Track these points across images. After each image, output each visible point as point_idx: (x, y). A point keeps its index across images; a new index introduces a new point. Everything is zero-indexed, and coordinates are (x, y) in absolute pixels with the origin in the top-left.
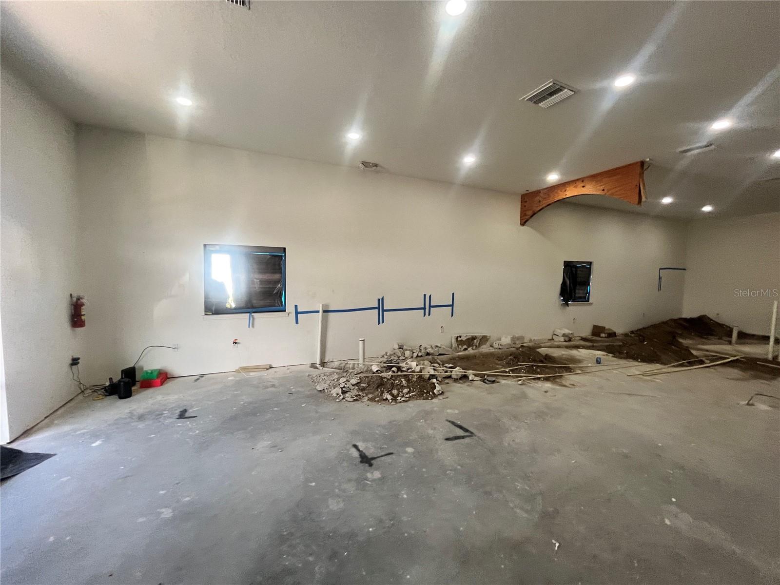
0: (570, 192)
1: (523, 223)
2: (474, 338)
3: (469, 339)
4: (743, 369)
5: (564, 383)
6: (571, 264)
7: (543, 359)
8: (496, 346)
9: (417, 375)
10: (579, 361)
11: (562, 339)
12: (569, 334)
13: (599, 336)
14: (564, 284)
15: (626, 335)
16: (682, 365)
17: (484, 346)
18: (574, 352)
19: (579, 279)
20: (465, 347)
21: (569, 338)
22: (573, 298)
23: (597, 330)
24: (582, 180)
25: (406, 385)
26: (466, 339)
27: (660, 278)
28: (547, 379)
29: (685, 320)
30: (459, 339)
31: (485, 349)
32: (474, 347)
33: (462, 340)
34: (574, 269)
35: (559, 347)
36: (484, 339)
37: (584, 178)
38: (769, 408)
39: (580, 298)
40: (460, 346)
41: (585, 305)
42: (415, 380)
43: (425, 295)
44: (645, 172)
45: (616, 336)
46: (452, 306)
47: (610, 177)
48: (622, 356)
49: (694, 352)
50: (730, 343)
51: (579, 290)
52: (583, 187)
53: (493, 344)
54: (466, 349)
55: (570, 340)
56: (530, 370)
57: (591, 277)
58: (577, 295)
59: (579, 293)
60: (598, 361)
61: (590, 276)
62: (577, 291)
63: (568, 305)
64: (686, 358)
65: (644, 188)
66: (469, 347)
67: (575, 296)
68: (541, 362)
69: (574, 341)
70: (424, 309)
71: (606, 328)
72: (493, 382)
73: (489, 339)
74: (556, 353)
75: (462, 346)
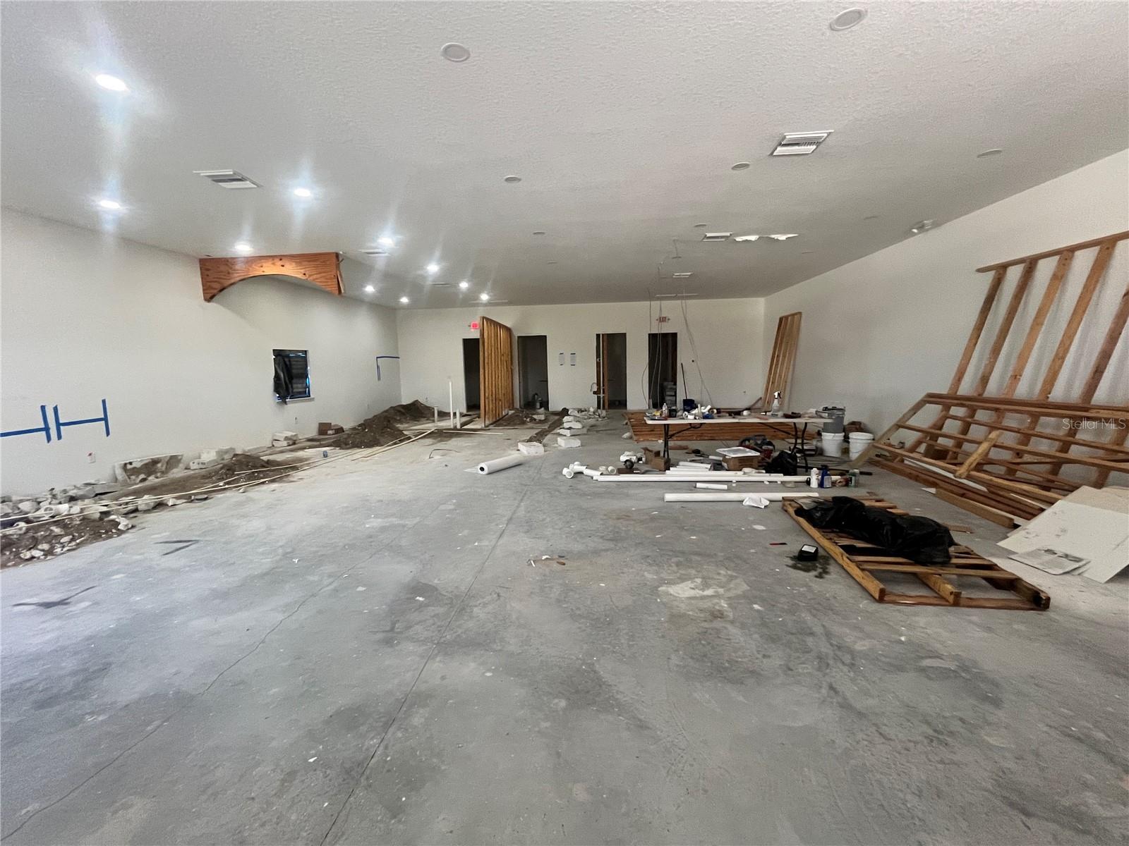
0: (269, 269)
1: (210, 298)
2: (155, 462)
3: (146, 464)
4: (435, 438)
5: (292, 479)
6: (283, 354)
7: (265, 465)
8: (193, 466)
9: (78, 517)
10: (307, 459)
11: (285, 443)
12: (292, 436)
13: (326, 434)
14: (277, 377)
15: (354, 429)
16: (395, 444)
17: (175, 470)
18: (300, 454)
19: (294, 371)
20: (142, 476)
21: (293, 442)
22: (291, 394)
23: (323, 428)
24: (281, 258)
25: (63, 533)
26: (142, 465)
27: (378, 367)
28: (273, 481)
29: (403, 407)
30: (129, 467)
31: (177, 473)
32: (159, 475)
33: (135, 468)
34: (286, 360)
35: (282, 452)
36: (173, 461)
37: (284, 256)
38: (440, 457)
39: (300, 393)
40: (133, 477)
41: (306, 401)
42: (78, 523)
43: (43, 408)
44: (341, 264)
45: (343, 431)
46: (105, 419)
47: (309, 261)
48: (348, 446)
49: (405, 432)
50: (434, 421)
51: (297, 384)
52: (283, 266)
53: (189, 464)
54: (144, 480)
55: (294, 444)
56: (251, 477)
57: (309, 368)
58: (294, 390)
59: (297, 388)
60: (325, 455)
61: (307, 367)
62: (295, 386)
63: (286, 403)
64: (399, 437)
65: (342, 280)
66: (149, 476)
67: (292, 392)
68: (263, 467)
69: (298, 443)
70: (47, 429)
71: (332, 424)
72: (206, 499)
73: (181, 459)
74: (279, 458)
75: (137, 477)
